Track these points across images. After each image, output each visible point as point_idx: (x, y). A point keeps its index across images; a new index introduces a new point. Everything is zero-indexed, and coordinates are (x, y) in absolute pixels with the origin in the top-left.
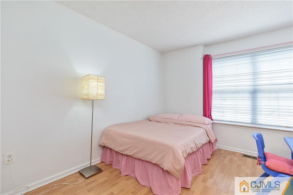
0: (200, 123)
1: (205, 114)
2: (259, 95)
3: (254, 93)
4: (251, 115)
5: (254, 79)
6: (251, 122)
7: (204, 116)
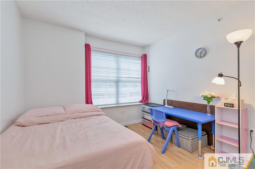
0: (94, 111)
1: (87, 102)
2: (120, 84)
3: (117, 82)
4: (116, 98)
5: (118, 73)
6: (116, 103)
7: (86, 104)
